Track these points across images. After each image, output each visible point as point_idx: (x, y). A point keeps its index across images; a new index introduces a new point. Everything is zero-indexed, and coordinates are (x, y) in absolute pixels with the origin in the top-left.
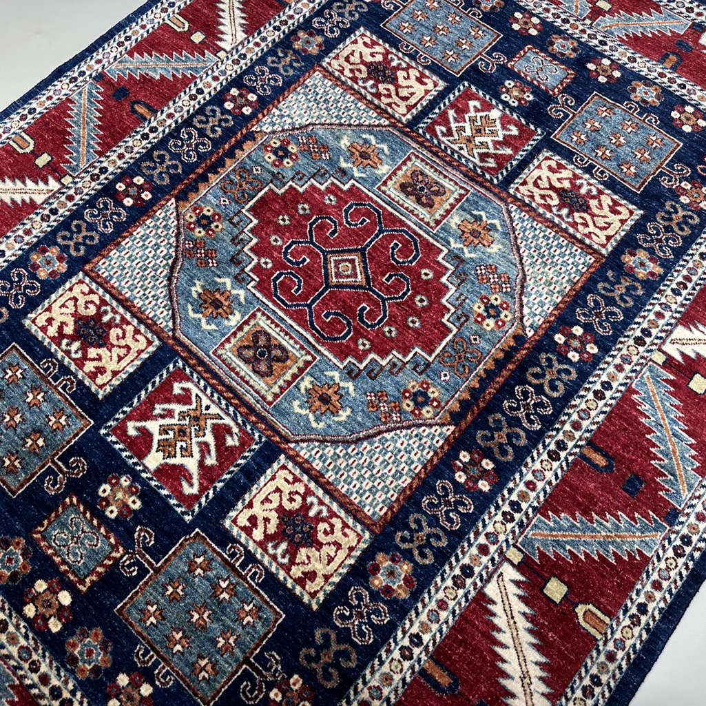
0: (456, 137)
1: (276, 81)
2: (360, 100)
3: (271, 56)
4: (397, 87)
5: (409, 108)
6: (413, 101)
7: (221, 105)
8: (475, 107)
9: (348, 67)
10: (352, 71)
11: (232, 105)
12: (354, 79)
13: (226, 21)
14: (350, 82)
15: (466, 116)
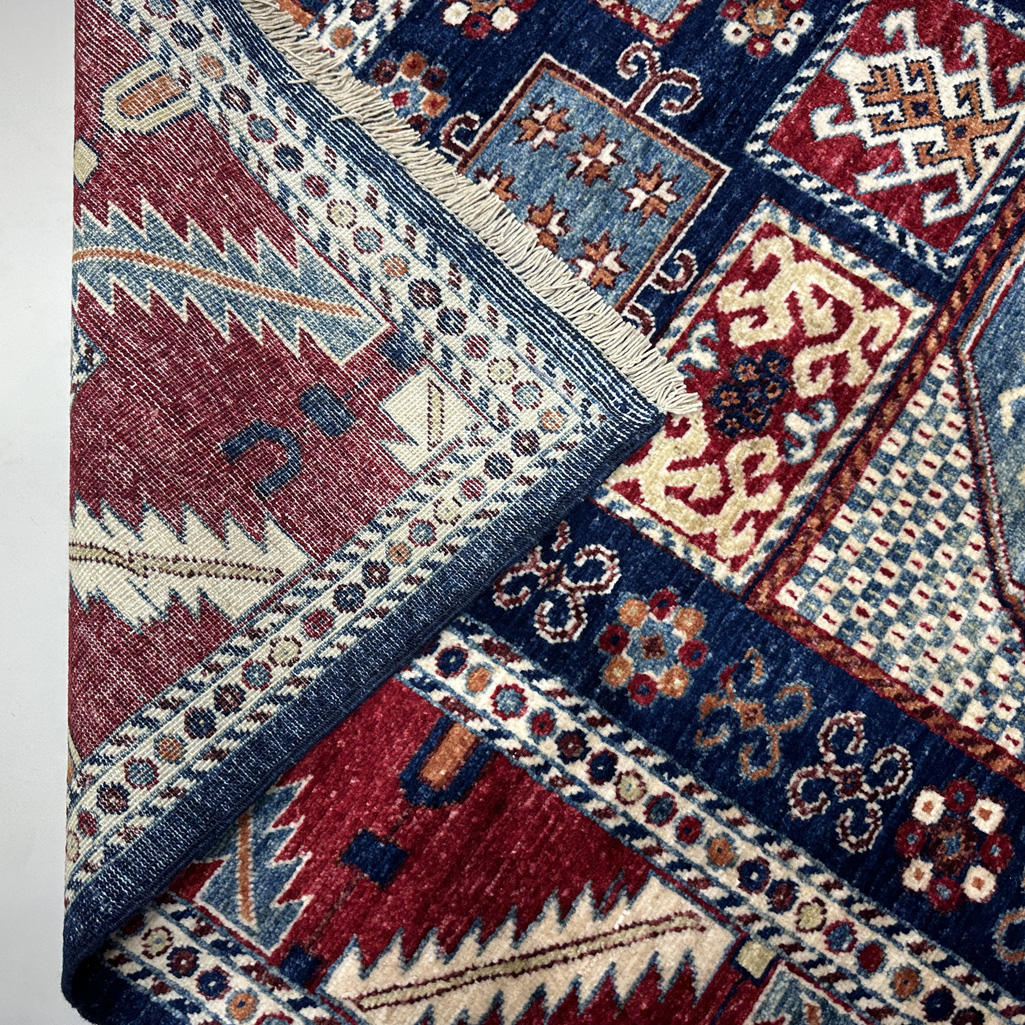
0: (954, 165)
1: (846, 734)
2: (871, 450)
3: (734, 767)
4: (798, 339)
5: (876, 300)
6: (847, 292)
7: (985, 913)
8: (835, 121)
9: (740, 502)
10: (755, 487)
11: (977, 872)
12: (789, 476)
13: (590, 973)
14: (804, 489)
15: (872, 142)
